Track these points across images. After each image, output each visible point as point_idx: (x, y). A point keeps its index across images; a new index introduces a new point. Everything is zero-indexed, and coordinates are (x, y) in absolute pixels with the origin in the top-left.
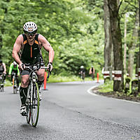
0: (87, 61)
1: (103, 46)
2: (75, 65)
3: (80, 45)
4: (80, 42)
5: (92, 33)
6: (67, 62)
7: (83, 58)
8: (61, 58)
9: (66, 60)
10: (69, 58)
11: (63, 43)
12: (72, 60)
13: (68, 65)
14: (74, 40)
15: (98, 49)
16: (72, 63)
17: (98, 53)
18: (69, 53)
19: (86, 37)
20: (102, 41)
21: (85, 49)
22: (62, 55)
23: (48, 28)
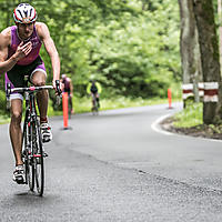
0: (145, 65)
1: (178, 33)
2: (123, 76)
3: (130, 35)
4: (130, 27)
5: (152, 9)
6: (106, 71)
7: (138, 60)
8: (94, 63)
9: (104, 66)
10: (110, 61)
11: (94, 32)
12: (115, 66)
13: (109, 76)
14: (118, 24)
15: (166, 40)
16: (116, 71)
17: (167, 48)
18: (108, 51)
19: (142, 18)
20: (173, 24)
21: (140, 42)
22: (95, 57)
23: (63, 5)
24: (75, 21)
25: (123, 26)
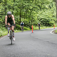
0: (49, 20)
1: (56, 13)
3: (46, 13)
4: (46, 12)
5: (50, 8)
6: (41, 21)
9: (40, 20)
10: (42, 19)
11: (39, 13)
15: (53, 14)
16: (43, 21)
17: (54, 16)
18: (41, 17)
19: (48, 10)
20: (55, 11)
21: (48, 15)
22: (39, 18)
23: (32, 7)
24: (34, 10)
25: (44, 11)
